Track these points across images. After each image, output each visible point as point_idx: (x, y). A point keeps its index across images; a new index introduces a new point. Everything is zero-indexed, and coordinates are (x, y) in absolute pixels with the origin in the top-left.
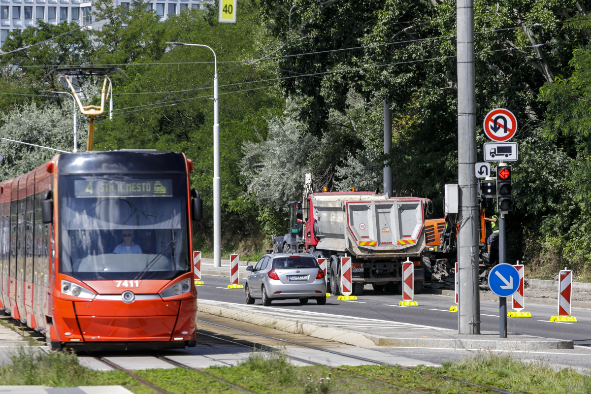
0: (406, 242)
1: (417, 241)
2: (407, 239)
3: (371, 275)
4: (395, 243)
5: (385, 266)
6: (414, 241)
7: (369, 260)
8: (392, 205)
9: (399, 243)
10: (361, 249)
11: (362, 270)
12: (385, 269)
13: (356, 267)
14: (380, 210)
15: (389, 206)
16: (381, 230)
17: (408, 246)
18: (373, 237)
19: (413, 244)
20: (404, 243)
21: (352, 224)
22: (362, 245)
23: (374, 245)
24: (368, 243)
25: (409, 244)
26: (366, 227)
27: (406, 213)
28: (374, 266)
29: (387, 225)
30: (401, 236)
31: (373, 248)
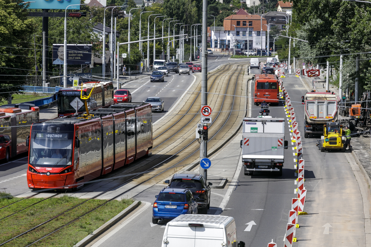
0: (329, 117)
1: (334, 117)
2: (330, 116)
3: (315, 130)
4: (324, 117)
5: (321, 127)
6: (332, 117)
7: (315, 124)
8: (324, 102)
9: (326, 118)
10: (311, 120)
11: (312, 128)
12: (321, 128)
13: (309, 127)
14: (319, 104)
15: (323, 102)
16: (319, 112)
17: (330, 119)
18: (316, 115)
19: (332, 118)
20: (328, 118)
21: (307, 109)
22: (311, 118)
23: (316, 118)
24: (313, 117)
25: (330, 118)
26: (313, 110)
27: (330, 106)
28: (317, 127)
29: (322, 110)
30: (327, 115)
31: (315, 120)
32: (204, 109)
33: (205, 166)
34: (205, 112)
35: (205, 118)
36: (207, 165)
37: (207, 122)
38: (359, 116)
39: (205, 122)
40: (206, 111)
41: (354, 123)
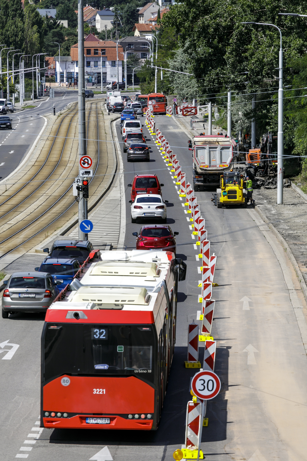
0: (224, 166)
1: (229, 165)
2: (224, 164)
3: (207, 181)
4: (218, 166)
5: (214, 177)
6: (227, 165)
7: (206, 174)
8: (217, 147)
9: (220, 166)
10: (201, 169)
11: (202, 179)
12: (214, 178)
13: (199, 178)
14: (211, 150)
15: (216, 148)
16: (211, 159)
17: (224, 168)
18: (207, 163)
19: (227, 167)
20: (222, 166)
21: (197, 156)
22: (201, 167)
23: (207, 167)
24: (204, 166)
25: (225, 166)
26: (204, 158)
27: (224, 151)
28: (208, 177)
29: (214, 157)
30: (221, 162)
31: (206, 169)
32: (83, 160)
33: (86, 229)
34: (84, 164)
35: (84, 171)
36: (89, 228)
37: (87, 176)
38: (258, 164)
39: (84, 176)
40: (86, 162)
41: (252, 172)
